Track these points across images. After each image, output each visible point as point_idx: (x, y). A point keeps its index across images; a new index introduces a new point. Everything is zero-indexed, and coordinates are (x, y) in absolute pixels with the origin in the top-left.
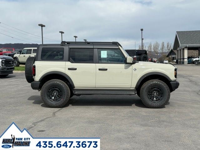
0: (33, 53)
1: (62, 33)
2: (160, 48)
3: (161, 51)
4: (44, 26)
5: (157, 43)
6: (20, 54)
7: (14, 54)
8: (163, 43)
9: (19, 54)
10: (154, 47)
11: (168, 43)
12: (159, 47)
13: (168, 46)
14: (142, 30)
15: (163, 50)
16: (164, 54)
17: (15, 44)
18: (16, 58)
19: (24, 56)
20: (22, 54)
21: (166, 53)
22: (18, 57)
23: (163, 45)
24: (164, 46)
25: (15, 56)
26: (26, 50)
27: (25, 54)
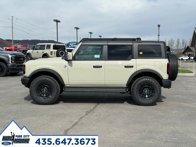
0: (46, 48)
1: (77, 29)
2: (175, 45)
3: (176, 48)
4: (59, 22)
5: (172, 40)
6: (34, 50)
7: (27, 50)
8: (179, 39)
9: (32, 50)
10: (169, 43)
11: (184, 40)
12: (175, 43)
13: (183, 43)
14: (159, 26)
15: (178, 47)
16: (179, 51)
17: (32, 40)
18: (29, 54)
19: (37, 52)
20: (36, 49)
21: (181, 50)
22: (31, 53)
23: (178, 42)
24: (180, 42)
25: (28, 51)
26: (40, 46)
27: (38, 49)
